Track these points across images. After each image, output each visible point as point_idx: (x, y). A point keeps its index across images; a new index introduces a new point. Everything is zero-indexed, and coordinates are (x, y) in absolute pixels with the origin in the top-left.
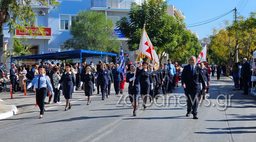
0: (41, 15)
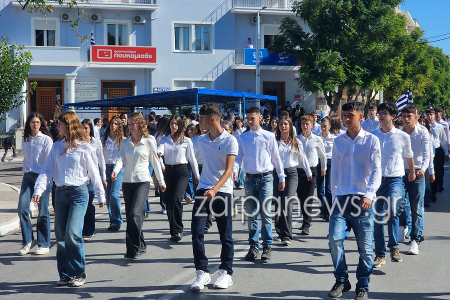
0: (139, 24)
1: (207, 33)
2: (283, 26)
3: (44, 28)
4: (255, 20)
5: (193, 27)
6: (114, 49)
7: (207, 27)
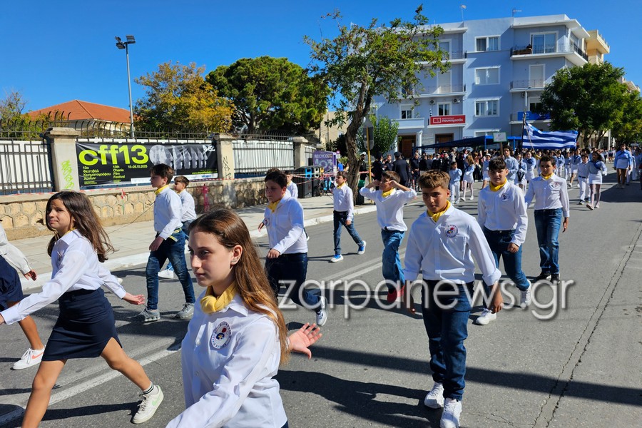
0: (456, 103)
1: (495, 105)
2: (542, 97)
3: (406, 110)
4: (524, 95)
5: (487, 103)
6: (442, 118)
7: (495, 101)
